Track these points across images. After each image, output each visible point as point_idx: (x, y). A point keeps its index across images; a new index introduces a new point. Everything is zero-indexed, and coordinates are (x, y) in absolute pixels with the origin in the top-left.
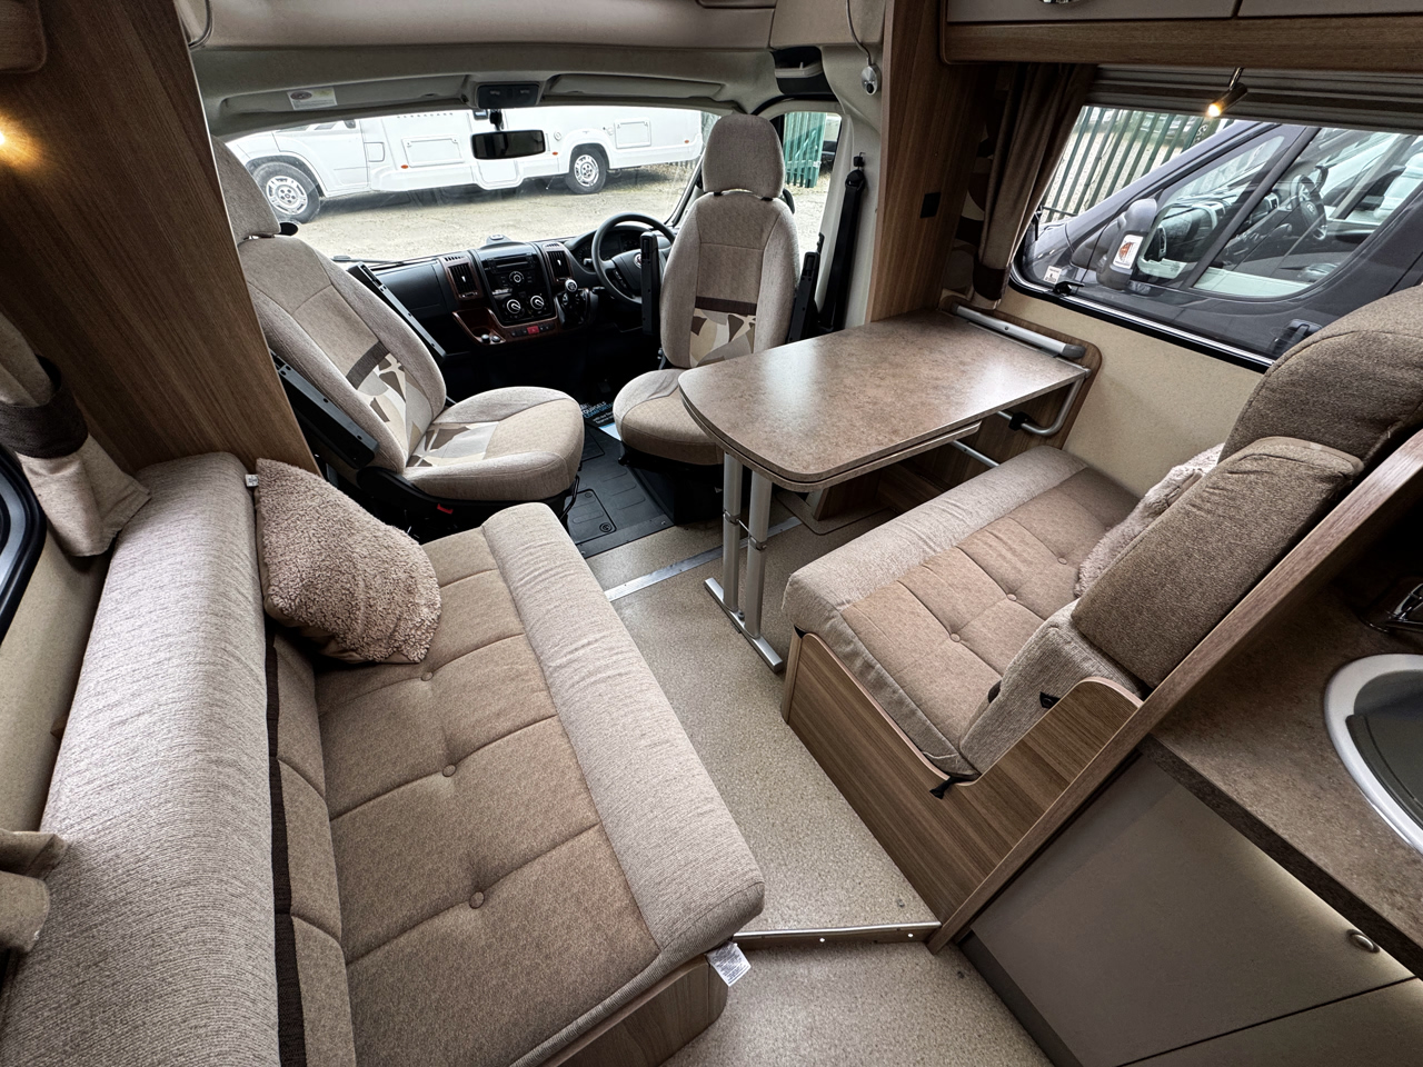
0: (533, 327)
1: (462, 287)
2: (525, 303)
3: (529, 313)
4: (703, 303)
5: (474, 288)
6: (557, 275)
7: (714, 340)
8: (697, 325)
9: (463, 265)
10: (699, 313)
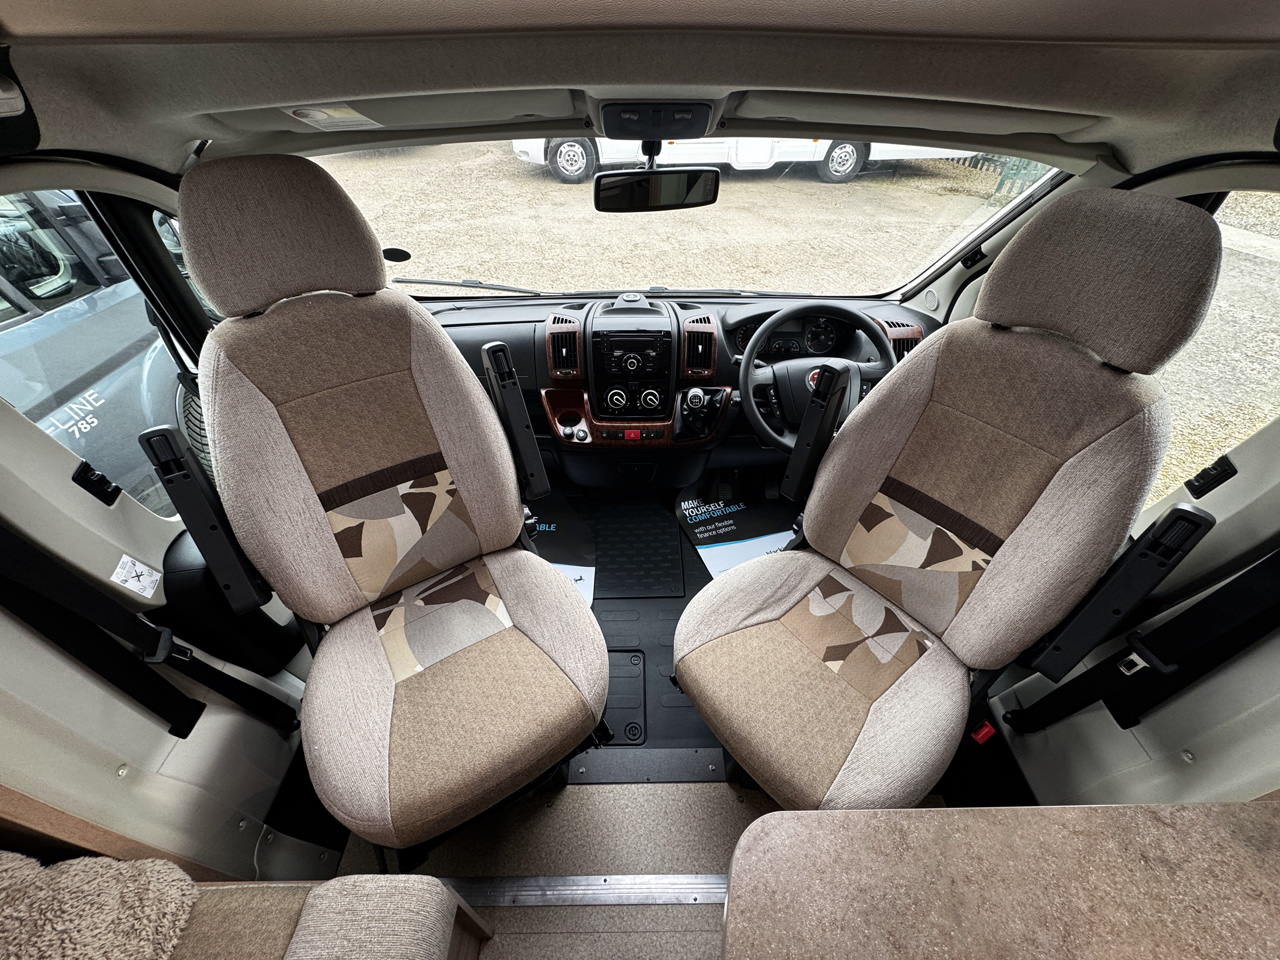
0: (633, 429)
1: (560, 361)
2: (633, 396)
3: (632, 411)
4: (893, 488)
5: (573, 366)
6: (691, 365)
7: (893, 551)
8: (872, 517)
9: (570, 333)
10: (883, 501)
